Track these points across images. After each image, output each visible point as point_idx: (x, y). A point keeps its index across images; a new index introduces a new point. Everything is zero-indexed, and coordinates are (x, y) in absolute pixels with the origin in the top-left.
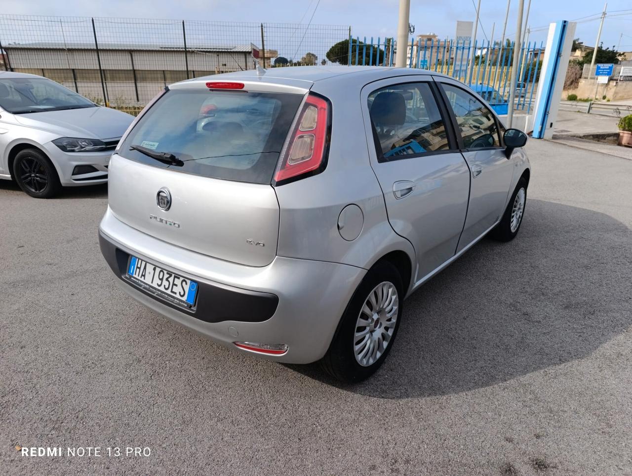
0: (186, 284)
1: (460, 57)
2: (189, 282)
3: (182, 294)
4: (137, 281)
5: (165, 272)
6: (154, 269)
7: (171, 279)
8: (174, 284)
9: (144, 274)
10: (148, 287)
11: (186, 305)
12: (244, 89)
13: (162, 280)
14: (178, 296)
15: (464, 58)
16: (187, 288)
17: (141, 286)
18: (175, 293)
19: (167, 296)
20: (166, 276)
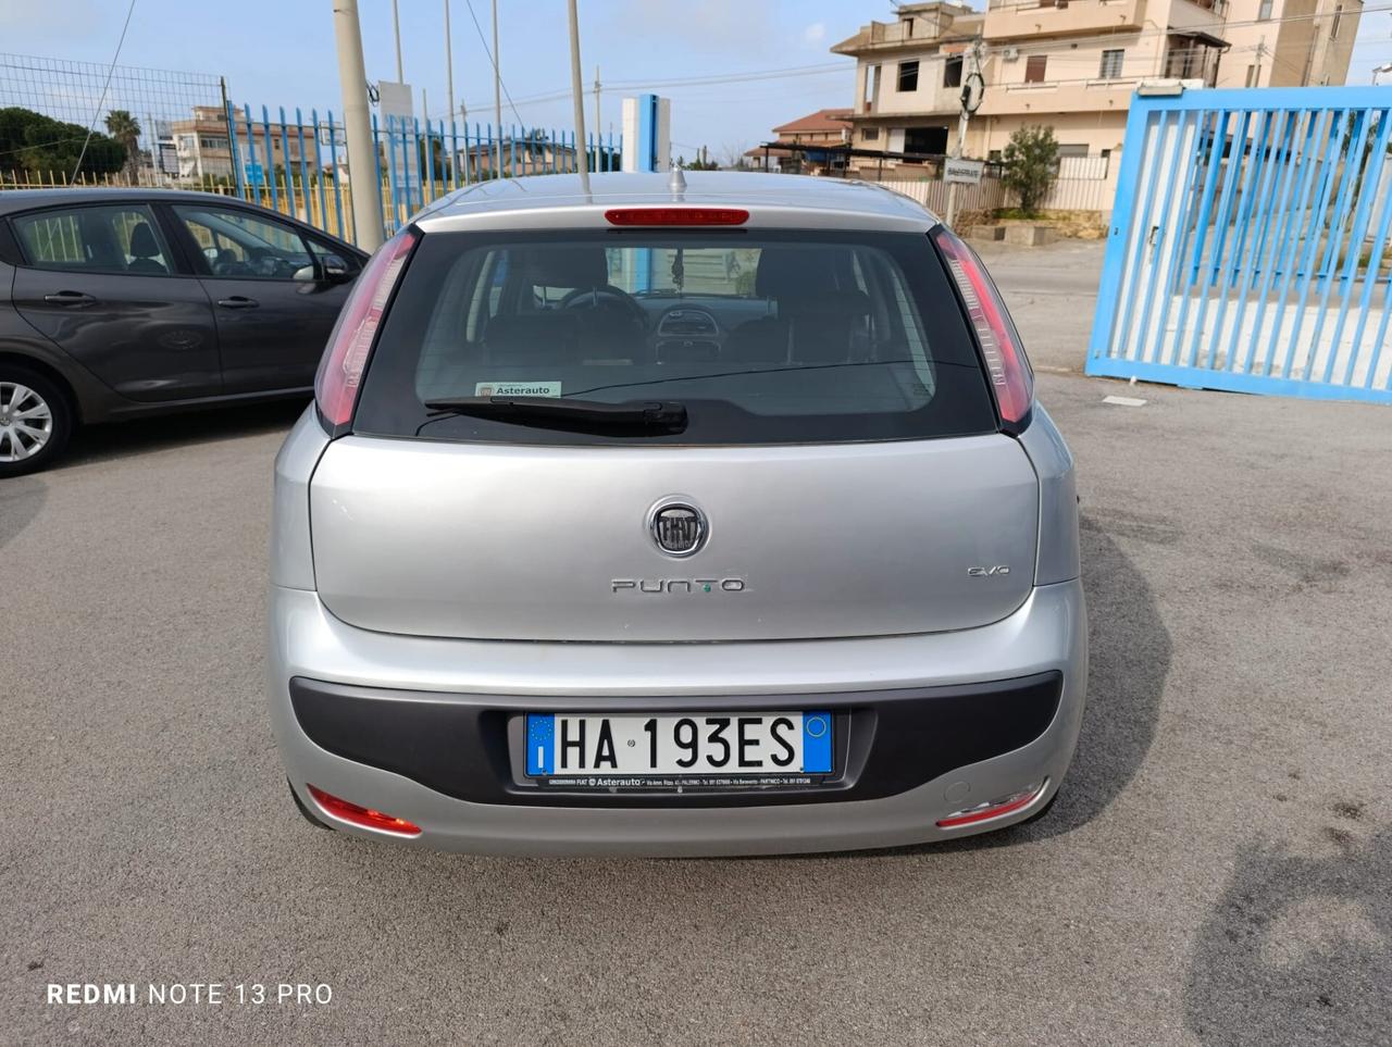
0: (791, 727)
1: (402, 161)
2: (797, 720)
3: (783, 755)
4: (583, 782)
5: (700, 721)
6: (651, 727)
7: (730, 734)
8: (743, 742)
9: (606, 752)
10: (637, 783)
11: (808, 781)
12: (745, 225)
13: (693, 745)
14: (769, 767)
15: (409, 161)
16: (795, 738)
17: (606, 789)
18: (759, 764)
19: (728, 782)
20: (706, 731)
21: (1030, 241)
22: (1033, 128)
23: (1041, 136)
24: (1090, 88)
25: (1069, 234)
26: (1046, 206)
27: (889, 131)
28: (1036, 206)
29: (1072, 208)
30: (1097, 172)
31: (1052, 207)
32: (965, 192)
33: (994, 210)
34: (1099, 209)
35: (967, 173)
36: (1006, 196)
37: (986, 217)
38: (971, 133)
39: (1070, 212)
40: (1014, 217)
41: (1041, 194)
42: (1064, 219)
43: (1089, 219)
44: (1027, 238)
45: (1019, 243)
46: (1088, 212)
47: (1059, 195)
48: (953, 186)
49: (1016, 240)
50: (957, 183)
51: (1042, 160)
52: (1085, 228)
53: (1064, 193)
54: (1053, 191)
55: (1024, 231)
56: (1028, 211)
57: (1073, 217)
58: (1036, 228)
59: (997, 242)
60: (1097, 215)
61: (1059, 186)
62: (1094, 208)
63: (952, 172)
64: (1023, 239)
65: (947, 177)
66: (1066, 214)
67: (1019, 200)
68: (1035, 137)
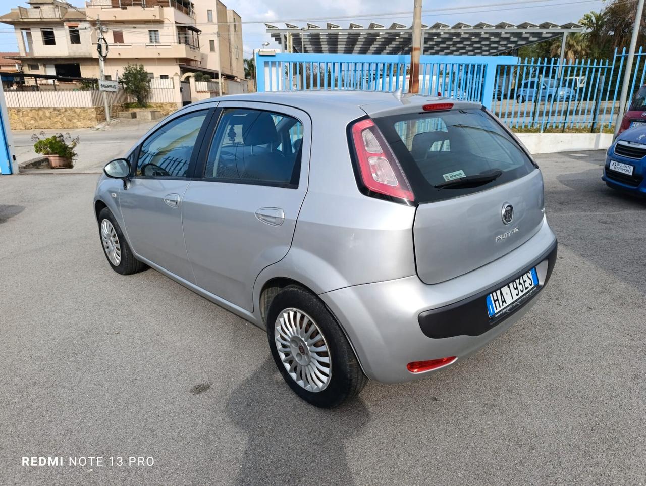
4: (501, 312)
5: (516, 279)
6: (509, 287)
7: (521, 280)
8: (524, 282)
9: (503, 300)
10: (511, 306)
13: (517, 288)
14: (529, 288)
19: (525, 297)
20: (518, 281)
21: (150, 118)
22: (133, 65)
23: (138, 69)
24: (147, 48)
25: (165, 114)
26: (150, 102)
27: (45, 66)
28: (144, 101)
29: (162, 102)
30: (169, 85)
31: (152, 102)
32: (112, 96)
33: (125, 104)
34: (175, 102)
35: (110, 86)
36: (128, 97)
37: (122, 107)
38: (106, 67)
39: (162, 104)
40: (136, 107)
41: (146, 96)
42: (160, 107)
43: (171, 107)
44: (148, 117)
45: (145, 119)
46: (170, 103)
47: (154, 96)
48: (105, 93)
49: (143, 118)
50: (107, 91)
51: (142, 80)
52: (171, 111)
53: (156, 95)
54: (151, 94)
55: (146, 113)
56: (142, 104)
57: (164, 106)
58: (151, 111)
59: (133, 119)
60: (174, 105)
61: (153, 92)
62: (172, 102)
63: (103, 86)
64: (146, 117)
65: (101, 89)
66: (161, 105)
67: (137, 99)
68: (136, 69)
